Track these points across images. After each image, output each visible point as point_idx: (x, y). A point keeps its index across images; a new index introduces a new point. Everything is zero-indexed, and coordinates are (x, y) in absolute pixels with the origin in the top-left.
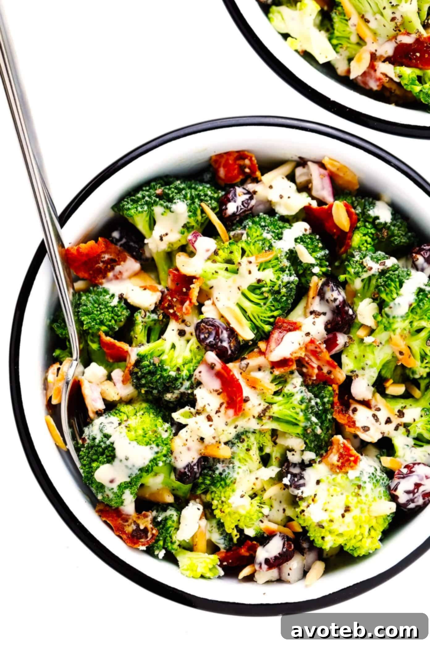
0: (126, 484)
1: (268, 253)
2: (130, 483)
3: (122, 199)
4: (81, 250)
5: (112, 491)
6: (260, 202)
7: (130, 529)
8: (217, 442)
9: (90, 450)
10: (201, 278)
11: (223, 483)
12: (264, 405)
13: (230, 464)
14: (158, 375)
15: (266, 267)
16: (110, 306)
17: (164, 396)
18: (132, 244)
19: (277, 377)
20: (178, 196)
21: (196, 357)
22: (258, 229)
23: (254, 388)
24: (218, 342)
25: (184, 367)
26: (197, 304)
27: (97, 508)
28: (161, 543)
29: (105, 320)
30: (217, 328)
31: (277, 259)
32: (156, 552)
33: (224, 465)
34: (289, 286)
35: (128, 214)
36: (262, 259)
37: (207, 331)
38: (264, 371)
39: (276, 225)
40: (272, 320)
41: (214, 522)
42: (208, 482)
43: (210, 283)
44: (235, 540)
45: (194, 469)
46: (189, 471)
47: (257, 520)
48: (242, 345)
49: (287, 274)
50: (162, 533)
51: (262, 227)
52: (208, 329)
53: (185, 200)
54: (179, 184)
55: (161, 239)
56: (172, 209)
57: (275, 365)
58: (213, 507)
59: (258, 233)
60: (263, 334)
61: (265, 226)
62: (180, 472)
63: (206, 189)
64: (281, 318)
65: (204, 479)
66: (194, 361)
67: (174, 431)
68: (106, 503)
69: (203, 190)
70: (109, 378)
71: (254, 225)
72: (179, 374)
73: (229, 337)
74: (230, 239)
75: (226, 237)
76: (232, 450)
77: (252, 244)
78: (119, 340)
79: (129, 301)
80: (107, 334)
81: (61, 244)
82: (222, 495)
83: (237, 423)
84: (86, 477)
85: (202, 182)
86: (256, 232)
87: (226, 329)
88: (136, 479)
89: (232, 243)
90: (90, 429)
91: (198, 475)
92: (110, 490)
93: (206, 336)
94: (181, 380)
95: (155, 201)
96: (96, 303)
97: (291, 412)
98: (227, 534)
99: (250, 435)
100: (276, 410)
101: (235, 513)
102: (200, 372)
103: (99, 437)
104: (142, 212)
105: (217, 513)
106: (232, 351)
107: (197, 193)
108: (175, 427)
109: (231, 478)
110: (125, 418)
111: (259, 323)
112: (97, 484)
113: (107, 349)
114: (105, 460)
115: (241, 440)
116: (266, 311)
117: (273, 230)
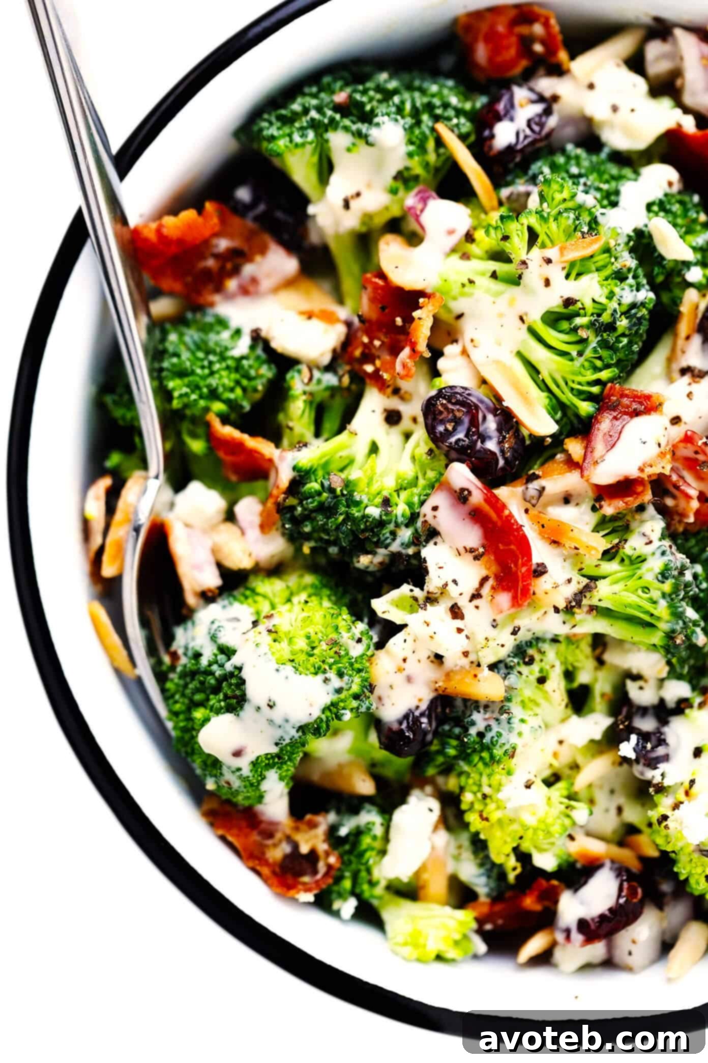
0: (268, 759)
1: (589, 239)
2: (279, 756)
3: (256, 114)
4: (165, 231)
5: (238, 774)
6: (567, 121)
7: (278, 852)
8: (472, 662)
9: (188, 679)
10: (438, 295)
11: (485, 755)
12: (579, 583)
13: (502, 714)
14: (341, 514)
15: (583, 269)
16: (232, 358)
17: (355, 560)
18: (279, 214)
19: (607, 519)
20: (382, 109)
21: (425, 474)
22: (565, 185)
23: (555, 543)
24: (476, 441)
25: (399, 496)
26: (428, 355)
27: (206, 807)
28: (347, 884)
29: (221, 390)
30: (472, 409)
31: (607, 250)
32: (336, 905)
33: (487, 716)
34: (636, 314)
35: (271, 150)
36: (575, 254)
37: (450, 416)
38: (577, 504)
39: (604, 172)
40: (596, 390)
41: (465, 839)
42: (452, 752)
43: (457, 306)
44: (511, 877)
45: (421, 723)
46: (409, 728)
47: (561, 834)
48: (529, 445)
49: (631, 286)
50: (350, 862)
51: (572, 176)
52: (453, 411)
53: (399, 117)
54: (386, 81)
55: (347, 205)
56: (370, 139)
57: (603, 493)
58: (464, 806)
59: (566, 194)
60: (575, 421)
61: (580, 176)
62: (390, 729)
63: (446, 92)
64: (617, 386)
65: (444, 745)
66: (422, 482)
67: (376, 639)
68: (224, 797)
69: (439, 94)
70: (230, 516)
71: (555, 176)
72: (388, 513)
73: (499, 430)
74: (501, 204)
75: (490, 199)
76: (507, 682)
77: (551, 219)
78: (253, 434)
79: (274, 345)
80: (225, 419)
81: (120, 217)
82: (485, 780)
83: (517, 623)
84: (180, 740)
85: (436, 74)
86: (561, 192)
87: (494, 412)
88: (291, 747)
89: (509, 217)
90: (190, 633)
91: (429, 737)
92: (233, 772)
93: (450, 427)
94: (391, 526)
95: (332, 120)
96: (198, 348)
97: (639, 596)
98: (494, 865)
99: (546, 647)
100: (604, 593)
101: (511, 821)
102: (435, 508)
103: (208, 653)
104: (303, 145)
105: (472, 818)
106: (506, 459)
107: (425, 100)
108: (378, 628)
109: (504, 744)
110: (265, 608)
111: (568, 397)
112: (204, 757)
113: (226, 453)
114: (223, 704)
115: (527, 660)
116: (582, 370)
117: (597, 184)
